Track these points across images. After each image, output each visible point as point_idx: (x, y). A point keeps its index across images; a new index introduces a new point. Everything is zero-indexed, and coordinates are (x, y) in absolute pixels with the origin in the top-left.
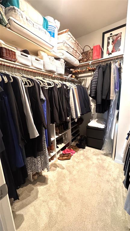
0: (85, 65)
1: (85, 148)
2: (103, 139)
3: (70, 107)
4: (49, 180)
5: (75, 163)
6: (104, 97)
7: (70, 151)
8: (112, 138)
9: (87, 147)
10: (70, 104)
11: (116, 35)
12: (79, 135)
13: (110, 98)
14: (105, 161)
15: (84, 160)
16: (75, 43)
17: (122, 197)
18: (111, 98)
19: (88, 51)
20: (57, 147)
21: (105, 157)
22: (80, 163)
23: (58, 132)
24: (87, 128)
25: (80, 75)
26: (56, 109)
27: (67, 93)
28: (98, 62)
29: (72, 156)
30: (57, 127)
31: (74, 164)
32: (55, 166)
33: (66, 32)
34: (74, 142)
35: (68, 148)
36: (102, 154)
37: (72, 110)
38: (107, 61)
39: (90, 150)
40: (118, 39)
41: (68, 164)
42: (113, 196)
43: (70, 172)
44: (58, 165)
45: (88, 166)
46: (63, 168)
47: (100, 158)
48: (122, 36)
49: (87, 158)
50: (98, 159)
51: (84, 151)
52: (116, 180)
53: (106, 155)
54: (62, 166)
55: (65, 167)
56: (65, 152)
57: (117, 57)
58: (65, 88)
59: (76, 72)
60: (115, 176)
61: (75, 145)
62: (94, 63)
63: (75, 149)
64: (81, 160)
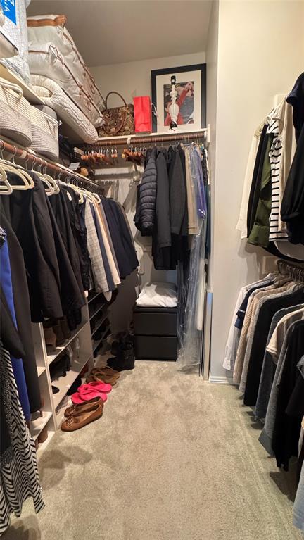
0: (115, 142)
1: (133, 368)
2: (177, 333)
3: (89, 260)
4: (43, 533)
5: (121, 424)
6: (176, 230)
7: (96, 387)
8: (200, 327)
9: (137, 363)
10: (90, 250)
11: (183, 85)
12: (109, 332)
13: (188, 232)
14: (191, 390)
15: (141, 405)
16: (85, 75)
17: (258, 476)
18: (191, 232)
19: (118, 109)
20: (55, 390)
21: (188, 377)
22: (134, 416)
23: (54, 343)
24: (134, 312)
25: (98, 172)
26: (48, 270)
27: (76, 215)
28: (150, 140)
29: (104, 404)
30: (48, 327)
31: (116, 428)
32: (57, 459)
33: (56, 23)
34: (99, 356)
35: (87, 382)
36: (178, 371)
37: (95, 268)
38: (169, 140)
39: (148, 368)
40: (187, 95)
41: (100, 437)
42: (242, 485)
43: (111, 462)
44: (67, 454)
45: (156, 421)
46: (88, 458)
47: (177, 385)
48: (194, 89)
49: (147, 395)
50: (173, 389)
51: (135, 377)
52: (230, 434)
53: (188, 371)
54: (81, 450)
55: (91, 452)
56: (80, 397)
57: (191, 136)
58: (70, 199)
59: (90, 158)
60: (223, 423)
61: (105, 364)
62: (140, 140)
63: (109, 376)
64: (134, 406)
